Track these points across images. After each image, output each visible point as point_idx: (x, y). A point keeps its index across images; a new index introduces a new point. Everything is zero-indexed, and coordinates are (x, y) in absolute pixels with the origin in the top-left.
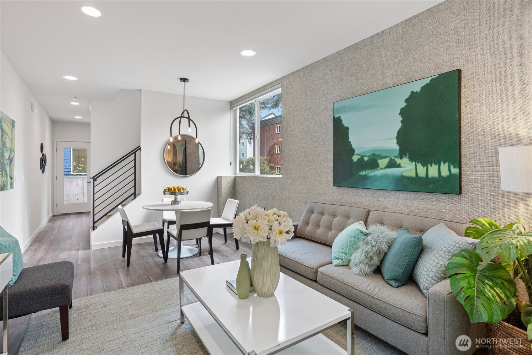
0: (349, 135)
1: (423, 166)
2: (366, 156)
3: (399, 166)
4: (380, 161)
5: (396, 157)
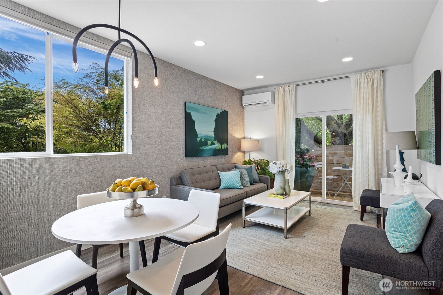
0: (195, 126)
1: (221, 144)
2: (203, 139)
3: (214, 144)
4: (208, 142)
5: (213, 140)
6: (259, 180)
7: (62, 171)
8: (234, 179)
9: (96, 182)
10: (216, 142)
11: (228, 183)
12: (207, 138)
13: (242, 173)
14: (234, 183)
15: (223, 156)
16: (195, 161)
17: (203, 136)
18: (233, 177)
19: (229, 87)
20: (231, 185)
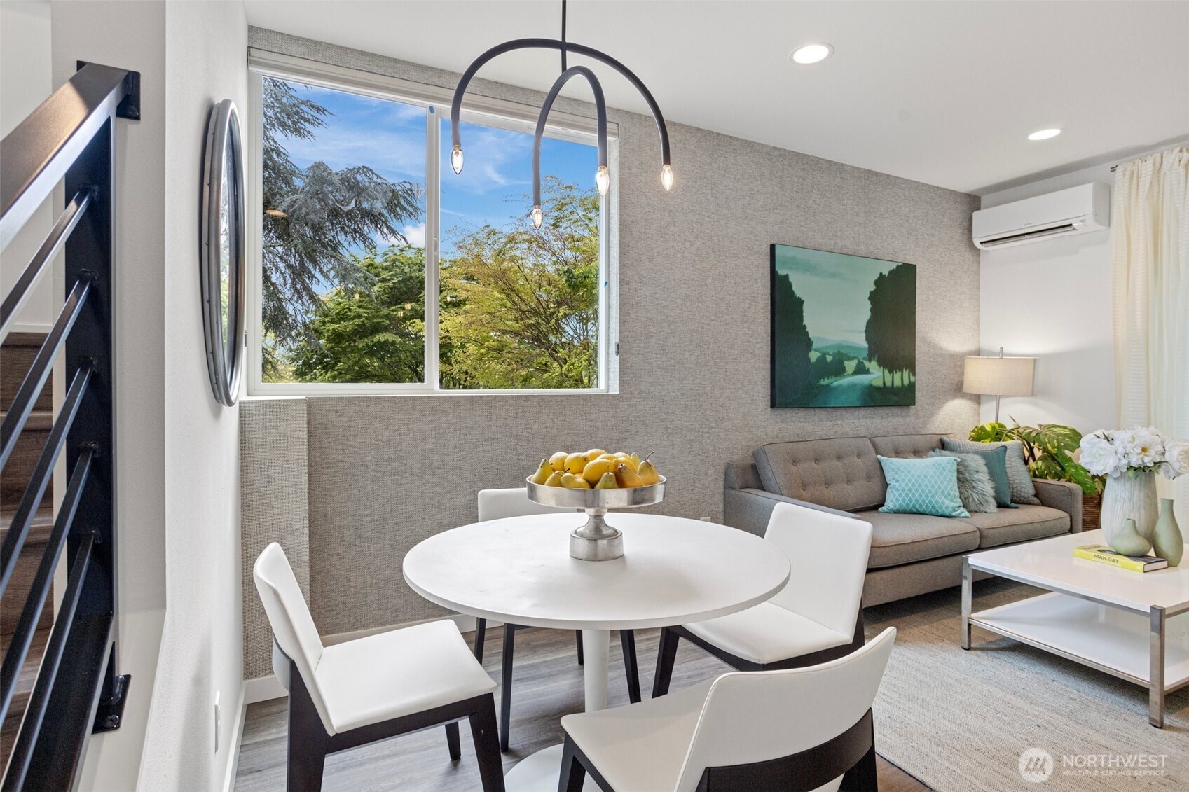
0: (804, 314)
1: (891, 372)
2: (829, 354)
3: (867, 372)
4: (846, 364)
5: (864, 359)
6: (1036, 495)
7: (455, 429)
8: (936, 483)
9: (529, 463)
10: (873, 366)
11: (913, 495)
12: (842, 351)
13: (966, 467)
14: (933, 496)
15: (896, 410)
16: (802, 420)
17: (831, 347)
18: (932, 477)
19: (919, 187)
20: (924, 501)
